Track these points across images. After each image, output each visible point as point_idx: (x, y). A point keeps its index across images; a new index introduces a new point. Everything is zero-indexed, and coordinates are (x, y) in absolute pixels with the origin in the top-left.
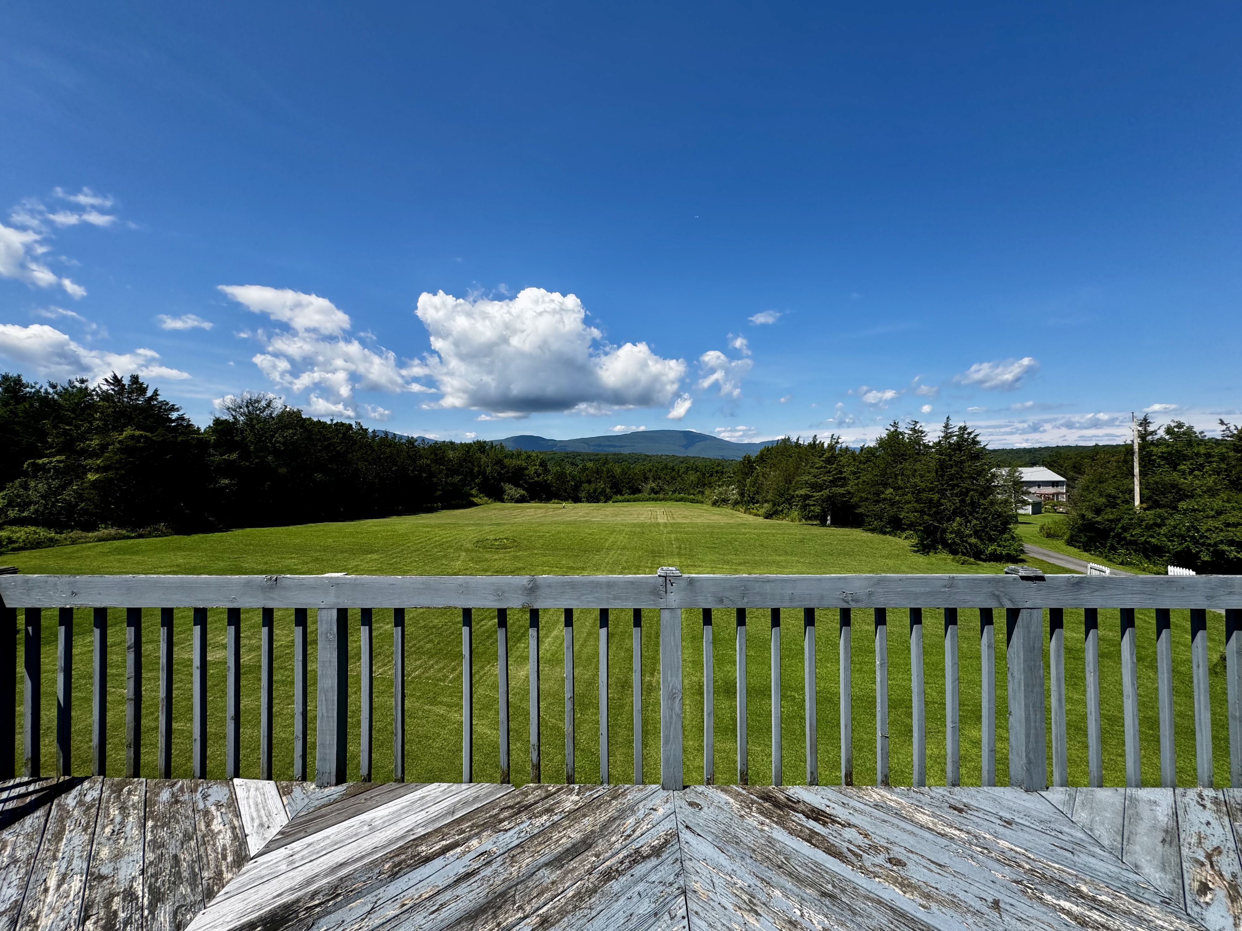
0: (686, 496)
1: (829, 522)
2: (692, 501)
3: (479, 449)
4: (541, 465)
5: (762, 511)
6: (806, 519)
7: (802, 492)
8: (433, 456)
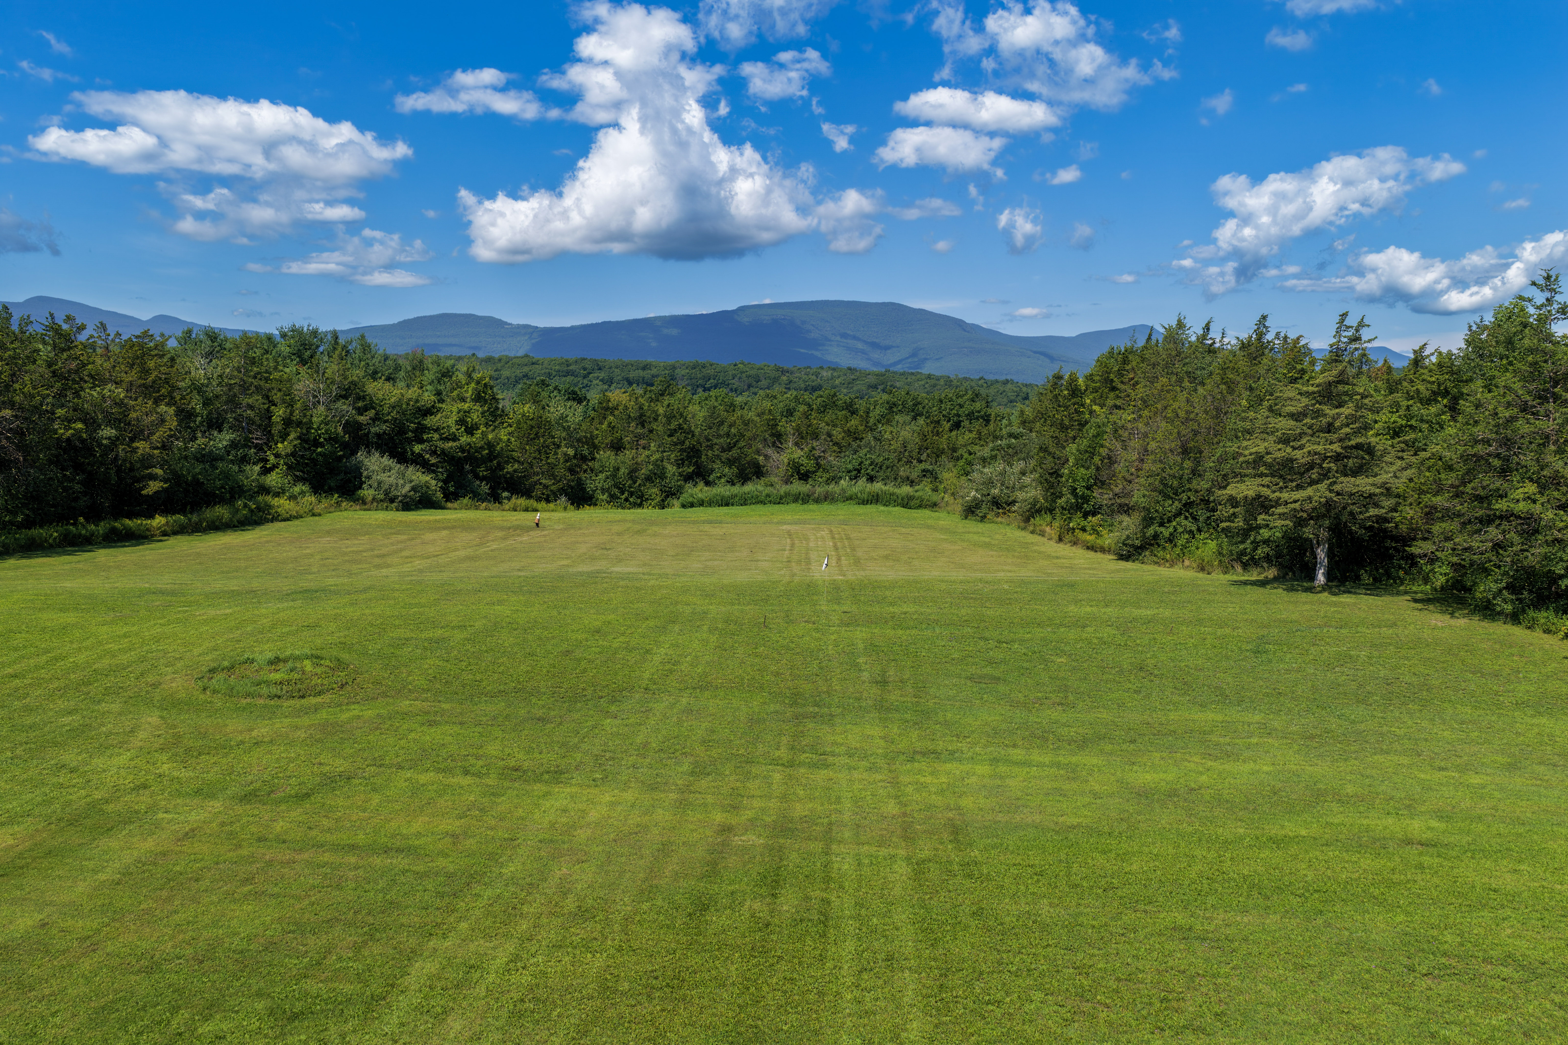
0: (890, 488)
1: (1321, 578)
2: (906, 503)
3: (299, 354)
4: (478, 398)
5: (1109, 539)
6: (1245, 566)
7: (1246, 489)
8: (132, 376)
